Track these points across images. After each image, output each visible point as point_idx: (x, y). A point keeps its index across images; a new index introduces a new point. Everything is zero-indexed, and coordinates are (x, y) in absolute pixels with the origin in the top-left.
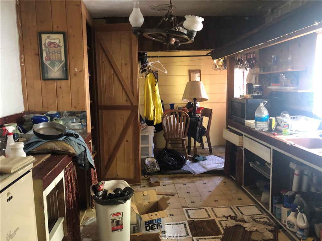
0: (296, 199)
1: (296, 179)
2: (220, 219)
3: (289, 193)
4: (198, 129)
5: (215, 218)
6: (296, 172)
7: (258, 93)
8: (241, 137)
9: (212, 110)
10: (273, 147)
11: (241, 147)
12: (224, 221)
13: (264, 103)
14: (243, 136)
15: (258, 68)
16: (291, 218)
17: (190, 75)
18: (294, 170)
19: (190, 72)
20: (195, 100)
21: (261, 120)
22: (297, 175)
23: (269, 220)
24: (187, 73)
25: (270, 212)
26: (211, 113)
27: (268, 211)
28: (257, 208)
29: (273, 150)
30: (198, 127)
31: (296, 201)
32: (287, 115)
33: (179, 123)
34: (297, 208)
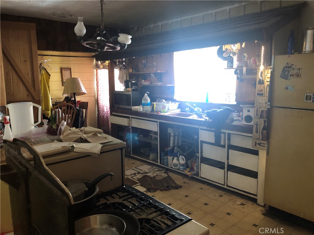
0: (175, 150)
1: (172, 138)
2: (131, 176)
3: (169, 149)
4: (80, 119)
5: (127, 176)
6: (172, 134)
7: (135, 87)
8: (129, 119)
9: (88, 102)
10: (159, 121)
11: (128, 126)
12: (133, 176)
13: (147, 93)
14: (130, 118)
15: (131, 69)
16: (175, 161)
17: (61, 72)
18: (170, 134)
19: (61, 69)
20: (75, 94)
21: (147, 105)
22: (173, 136)
23: (159, 169)
24: (59, 71)
25: (159, 164)
26: (87, 105)
27: (157, 164)
28: (148, 165)
29: (160, 122)
30: (80, 118)
31: (175, 151)
32: (164, 100)
33: (67, 114)
34: (178, 154)
